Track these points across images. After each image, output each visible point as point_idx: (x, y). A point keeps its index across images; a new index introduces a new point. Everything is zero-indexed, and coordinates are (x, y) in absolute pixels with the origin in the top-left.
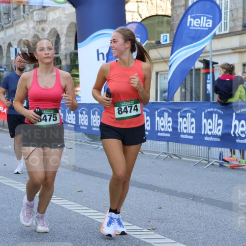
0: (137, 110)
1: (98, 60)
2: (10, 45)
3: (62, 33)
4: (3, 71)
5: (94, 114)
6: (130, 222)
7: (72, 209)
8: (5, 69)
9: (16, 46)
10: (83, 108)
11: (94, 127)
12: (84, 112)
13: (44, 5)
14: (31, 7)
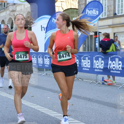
0: (69, 56)
1: (42, 30)
5: (40, 58)
6: (57, 112)
7: (28, 105)
10: (34, 55)
11: (40, 64)
12: (35, 57)
13: (14, 3)
14: (8, 4)
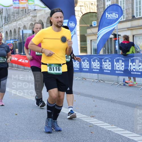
2: (19, 28)
3: (44, 22)
4: (16, 41)
8: (18, 40)
9: (22, 29)
13: (35, 9)
